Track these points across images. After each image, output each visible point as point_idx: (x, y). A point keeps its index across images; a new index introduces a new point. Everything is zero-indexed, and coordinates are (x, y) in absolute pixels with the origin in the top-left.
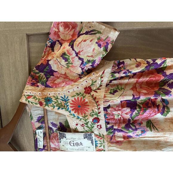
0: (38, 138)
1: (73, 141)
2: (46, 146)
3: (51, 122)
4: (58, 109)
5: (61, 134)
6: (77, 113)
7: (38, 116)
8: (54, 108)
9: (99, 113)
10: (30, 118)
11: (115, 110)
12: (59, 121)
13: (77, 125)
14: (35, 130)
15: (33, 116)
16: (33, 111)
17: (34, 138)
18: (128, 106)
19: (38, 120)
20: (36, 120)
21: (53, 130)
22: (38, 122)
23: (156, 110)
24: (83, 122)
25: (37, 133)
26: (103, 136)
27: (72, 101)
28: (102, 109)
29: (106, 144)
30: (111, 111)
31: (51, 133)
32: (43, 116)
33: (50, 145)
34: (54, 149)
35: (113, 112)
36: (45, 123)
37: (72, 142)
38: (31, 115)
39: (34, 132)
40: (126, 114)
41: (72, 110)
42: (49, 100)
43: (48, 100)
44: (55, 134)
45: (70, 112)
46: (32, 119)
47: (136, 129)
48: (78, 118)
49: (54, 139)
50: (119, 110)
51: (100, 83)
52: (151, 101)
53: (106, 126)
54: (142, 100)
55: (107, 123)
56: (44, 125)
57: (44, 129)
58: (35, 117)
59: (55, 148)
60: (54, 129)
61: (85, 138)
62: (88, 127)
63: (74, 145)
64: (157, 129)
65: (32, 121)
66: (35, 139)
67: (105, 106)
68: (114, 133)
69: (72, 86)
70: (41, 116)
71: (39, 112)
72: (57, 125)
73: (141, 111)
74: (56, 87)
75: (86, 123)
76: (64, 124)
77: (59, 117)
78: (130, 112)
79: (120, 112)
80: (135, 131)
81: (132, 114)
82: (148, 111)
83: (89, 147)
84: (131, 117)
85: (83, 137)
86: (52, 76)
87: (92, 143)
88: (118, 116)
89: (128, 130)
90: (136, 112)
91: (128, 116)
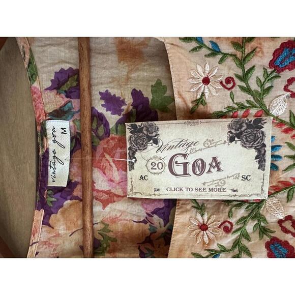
0: (51, 152)
1: (185, 156)
2: (76, 184)
3: (103, 91)
5: (141, 130)
7: (57, 68)
10: (28, 74)
12: (132, 86)
14: (43, 118)
15: (39, 66)
16: (41, 49)
17: (38, 151)
19: (58, 85)
20: (49, 84)
21: (107, 124)
22: (55, 91)
24: (231, 68)
25: (49, 132)
31: (98, 136)
32: (74, 67)
33: (93, 182)
34: (105, 197)
36: (79, 96)
37: (180, 159)
38: (30, 63)
39: (39, 129)
44: (113, 139)
46: (33, 76)
48: (214, 51)
49: (108, 157)
56: (75, 103)
57: (77, 116)
58: (46, 70)
59: (108, 192)
60: (112, 119)
61: (232, 140)
62: (247, 90)
63: (185, 173)
65: (36, 84)
66: (41, 153)
70: (66, 67)
71: (63, 54)
72: (123, 102)
76: (148, 94)
77: (130, 72)
83: (245, 179)
85: (226, 137)
87: (261, 159)
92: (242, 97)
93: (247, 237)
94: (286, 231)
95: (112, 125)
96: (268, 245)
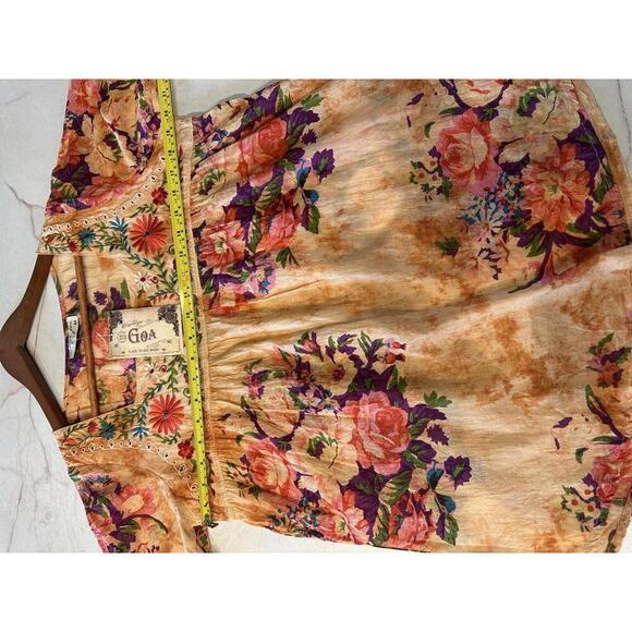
0: (69, 337)
4: (111, 250)
5: (114, 315)
6: (143, 252)
8: (102, 249)
11: (215, 231)
12: (110, 286)
13: (143, 279)
18: (236, 218)
23: (291, 216)
24: (156, 272)
25: (69, 325)
26: (197, 299)
27: (134, 225)
28: (191, 233)
29: (202, 318)
30: (207, 234)
35: (211, 236)
40: (236, 237)
41: (134, 245)
42: (88, 236)
43: (86, 236)
45: (129, 251)
47: (255, 268)
48: (147, 263)
50: (221, 229)
52: (284, 201)
53: (200, 274)
54: (264, 201)
55: (202, 264)
62: (165, 282)
64: (296, 262)
67: (195, 226)
68: (217, 290)
69: (127, 194)
73: (262, 225)
74: (97, 205)
75: (160, 273)
76: (119, 289)
77: (109, 276)
78: (242, 229)
79: (222, 234)
80: (253, 274)
81: (247, 234)
82: (275, 222)
83: (169, 342)
84: (247, 245)
85: (157, 317)
86: (88, 187)
87: (176, 329)
88: (221, 245)
89: (239, 272)
90: (252, 227)
91: (240, 244)
92: (163, 287)
93: (176, 372)
95: (100, 312)
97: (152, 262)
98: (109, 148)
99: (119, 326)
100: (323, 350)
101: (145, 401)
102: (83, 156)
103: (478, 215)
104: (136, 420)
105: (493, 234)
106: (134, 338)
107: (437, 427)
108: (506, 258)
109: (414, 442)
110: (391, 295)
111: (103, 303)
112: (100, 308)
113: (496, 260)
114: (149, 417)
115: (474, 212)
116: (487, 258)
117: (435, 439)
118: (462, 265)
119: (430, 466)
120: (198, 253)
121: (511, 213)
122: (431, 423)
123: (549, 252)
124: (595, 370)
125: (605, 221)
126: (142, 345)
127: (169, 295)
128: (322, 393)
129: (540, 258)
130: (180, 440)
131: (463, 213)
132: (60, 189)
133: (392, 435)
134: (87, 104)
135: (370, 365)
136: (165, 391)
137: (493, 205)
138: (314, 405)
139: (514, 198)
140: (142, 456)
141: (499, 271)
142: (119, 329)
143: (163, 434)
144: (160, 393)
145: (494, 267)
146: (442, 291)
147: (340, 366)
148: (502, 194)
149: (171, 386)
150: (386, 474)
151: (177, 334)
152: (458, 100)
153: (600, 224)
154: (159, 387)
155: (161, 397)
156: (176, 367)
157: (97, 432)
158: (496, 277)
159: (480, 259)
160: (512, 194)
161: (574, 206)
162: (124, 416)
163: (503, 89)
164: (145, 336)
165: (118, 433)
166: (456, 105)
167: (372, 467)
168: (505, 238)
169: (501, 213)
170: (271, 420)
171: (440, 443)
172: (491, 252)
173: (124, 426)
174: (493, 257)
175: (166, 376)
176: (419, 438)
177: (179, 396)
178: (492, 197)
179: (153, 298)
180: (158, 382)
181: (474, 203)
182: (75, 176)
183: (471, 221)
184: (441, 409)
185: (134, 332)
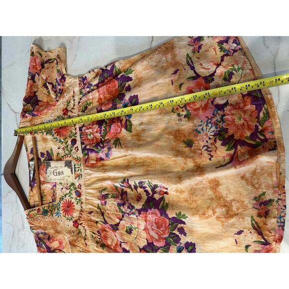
3: (41, 152)
4: (46, 134)
5: (48, 163)
6: (59, 136)
7: (31, 147)
8: (43, 134)
9: (76, 133)
11: (88, 129)
12: (46, 150)
13: (59, 148)
16: (28, 143)
18: (97, 124)
19: (31, 152)
22: (31, 154)
23: (120, 124)
24: (64, 145)
25: (30, 165)
26: (80, 159)
28: (78, 129)
29: (82, 167)
35: (86, 131)
40: (97, 132)
41: (55, 133)
45: (53, 136)
47: (103, 147)
48: (60, 141)
50: (90, 128)
51: (73, 103)
53: (82, 147)
55: (82, 143)
58: (29, 148)
62: (68, 150)
64: (121, 146)
67: (80, 126)
68: (88, 155)
69: (53, 110)
73: (107, 127)
74: (41, 115)
75: (66, 146)
76: (50, 152)
77: (46, 145)
78: (99, 129)
79: (90, 130)
80: (103, 150)
81: (101, 131)
82: (113, 127)
83: (69, 177)
84: (101, 136)
85: (64, 166)
86: (37, 106)
87: (72, 171)
88: (90, 135)
89: (97, 148)
90: (103, 128)
91: (98, 135)
93: (72, 190)
94: (79, 188)
95: (42, 161)
96: (75, 192)
97: (63, 141)
98: (46, 89)
99: (49, 168)
100: (133, 187)
101: (60, 201)
102: (35, 92)
103: (202, 129)
104: (56, 209)
105: (210, 138)
106: (55, 174)
107: (182, 227)
108: (215, 151)
109: (171, 233)
110: (163, 164)
111: (43, 157)
112: (42, 159)
113: (211, 151)
114: (62, 208)
115: (200, 128)
116: (206, 150)
117: (181, 233)
118: (195, 152)
119: (178, 245)
120: (81, 138)
121: (219, 129)
122: (180, 226)
123: (236, 149)
124: (256, 209)
125: (264, 136)
126: (58, 177)
127: (69, 156)
128: (131, 207)
129: (232, 152)
130: (73, 220)
131: (195, 128)
132: (26, 107)
133: (162, 229)
134: (37, 69)
135: (153, 195)
136: (67, 198)
137: (210, 125)
138: (128, 212)
139: (220, 122)
140: (59, 225)
141: (212, 156)
142: (49, 169)
143: (67, 216)
144: (65, 198)
145: (210, 154)
146: (185, 164)
147: (140, 194)
148: (214, 120)
149: (70, 196)
150: (158, 246)
151: (72, 174)
152: (195, 72)
153: (262, 137)
154: (65, 196)
155: (66, 200)
156: (72, 188)
157: (41, 213)
158: (210, 159)
159: (203, 150)
160: (219, 120)
161: (249, 128)
162: (52, 207)
163: (217, 68)
164: (59, 173)
165: (49, 214)
166: (194, 75)
167: (153, 242)
168: (215, 141)
169: (213, 128)
170: (110, 216)
171: (183, 235)
172: (208, 147)
173: (52, 211)
174: (209, 149)
175: (68, 191)
176: (174, 232)
177: (73, 200)
178: (210, 121)
179: (63, 157)
180: (65, 193)
181: (200, 123)
182: (32, 101)
183: (199, 132)
184: (183, 220)
185: (55, 171)
